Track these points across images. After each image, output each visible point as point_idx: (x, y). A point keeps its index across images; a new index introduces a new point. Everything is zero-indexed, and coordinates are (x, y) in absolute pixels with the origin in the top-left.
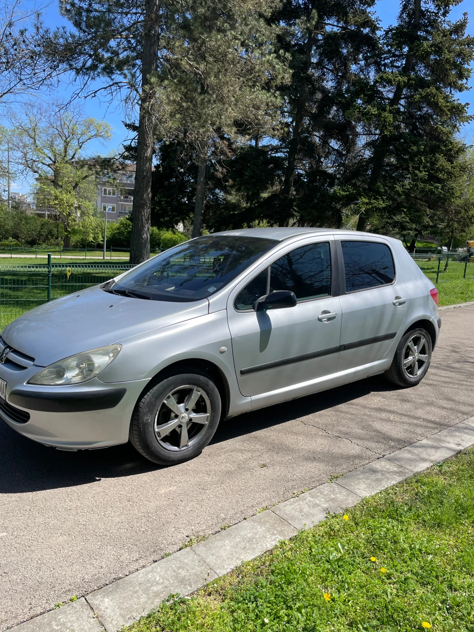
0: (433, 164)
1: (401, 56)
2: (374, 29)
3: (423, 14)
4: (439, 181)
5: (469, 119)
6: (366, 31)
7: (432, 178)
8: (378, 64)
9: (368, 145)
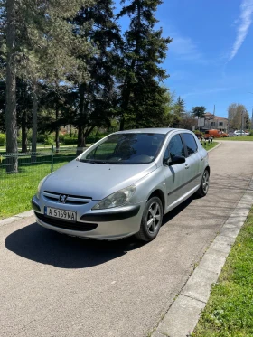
0: (154, 97)
1: (133, 45)
2: (118, 30)
3: (141, 26)
4: (157, 105)
5: (167, 76)
6: (114, 31)
7: (154, 105)
8: (122, 48)
9: (119, 87)
